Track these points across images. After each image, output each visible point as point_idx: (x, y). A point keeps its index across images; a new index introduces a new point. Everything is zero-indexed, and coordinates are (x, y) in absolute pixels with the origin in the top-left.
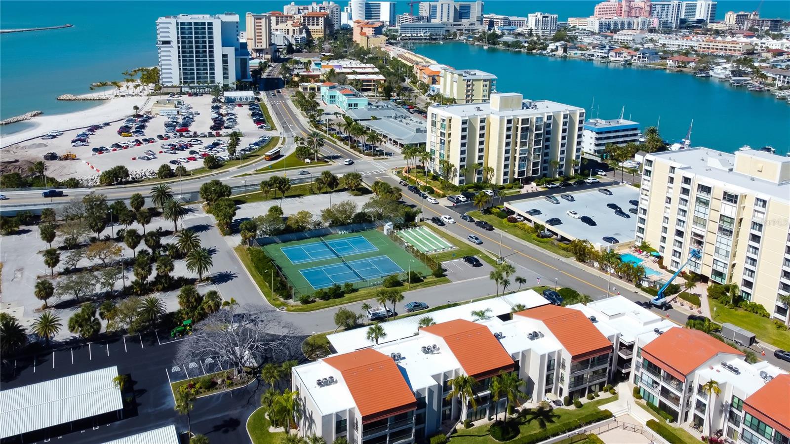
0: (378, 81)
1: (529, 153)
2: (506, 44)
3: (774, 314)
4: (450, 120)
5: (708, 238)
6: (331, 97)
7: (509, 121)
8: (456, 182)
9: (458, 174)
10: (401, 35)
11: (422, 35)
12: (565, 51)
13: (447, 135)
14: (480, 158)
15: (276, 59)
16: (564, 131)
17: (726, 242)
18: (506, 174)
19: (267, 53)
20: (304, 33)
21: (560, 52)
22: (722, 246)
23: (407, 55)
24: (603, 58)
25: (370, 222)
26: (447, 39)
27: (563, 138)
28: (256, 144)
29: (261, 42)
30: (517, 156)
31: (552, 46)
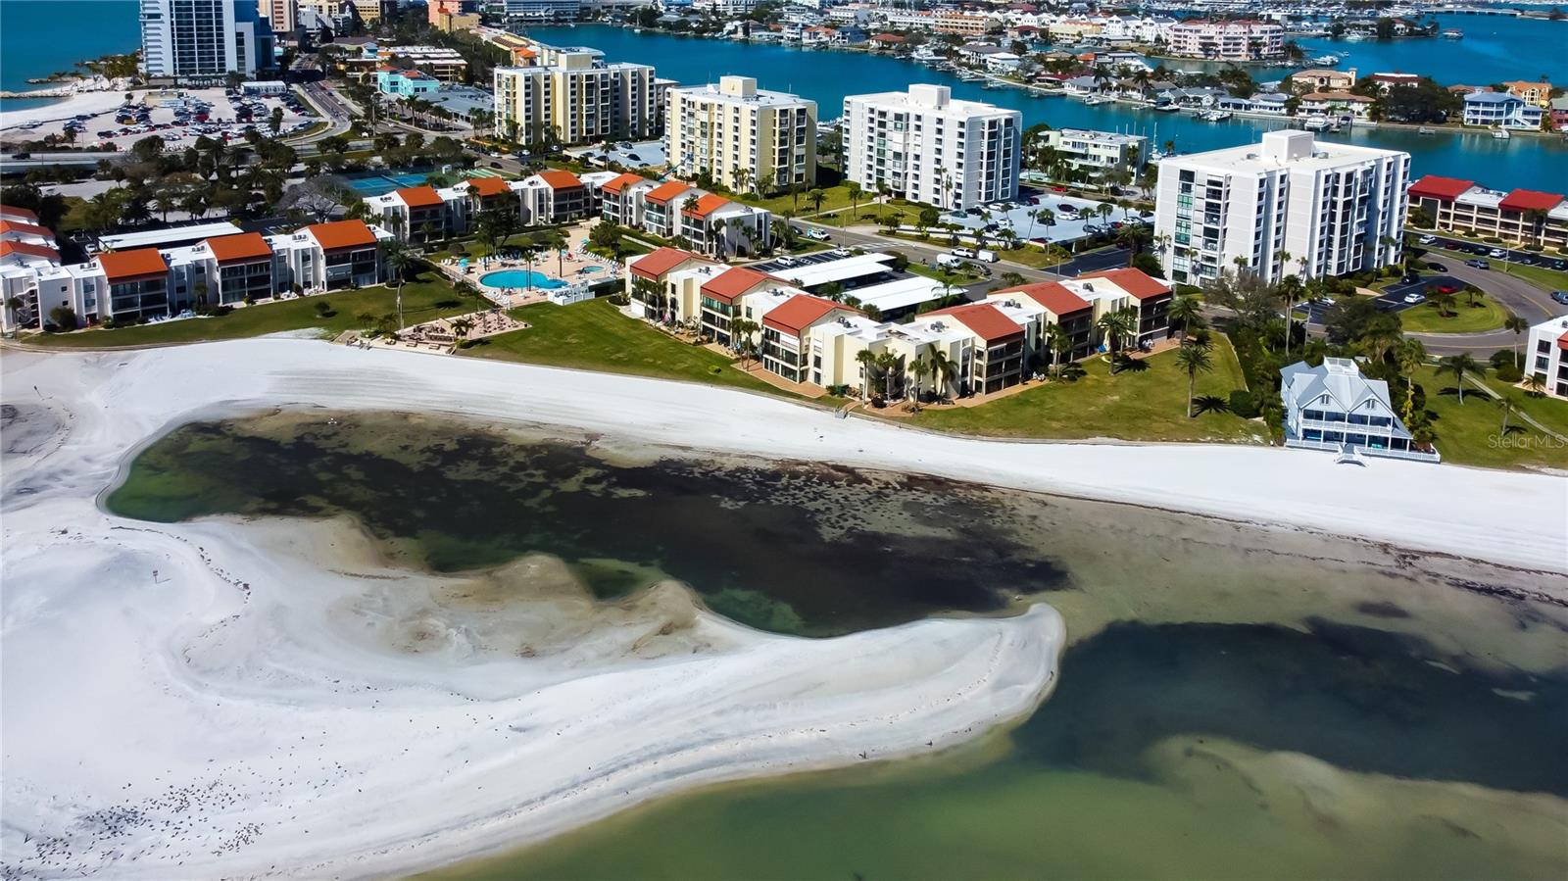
0: (457, 67)
1: (597, 110)
2: (667, 24)
4: (514, 79)
5: (697, 142)
6: (393, 83)
7: (573, 78)
8: (523, 141)
9: (524, 133)
10: (508, 14)
11: (543, 14)
12: (746, 32)
13: (511, 94)
14: (547, 116)
15: (305, 47)
16: (633, 89)
18: (573, 131)
19: (292, 39)
20: (347, 11)
21: (740, 35)
23: (506, 38)
24: (793, 40)
25: (430, 164)
26: (582, 20)
27: (633, 96)
28: (300, 126)
29: (282, 22)
30: (584, 113)
31: (729, 27)
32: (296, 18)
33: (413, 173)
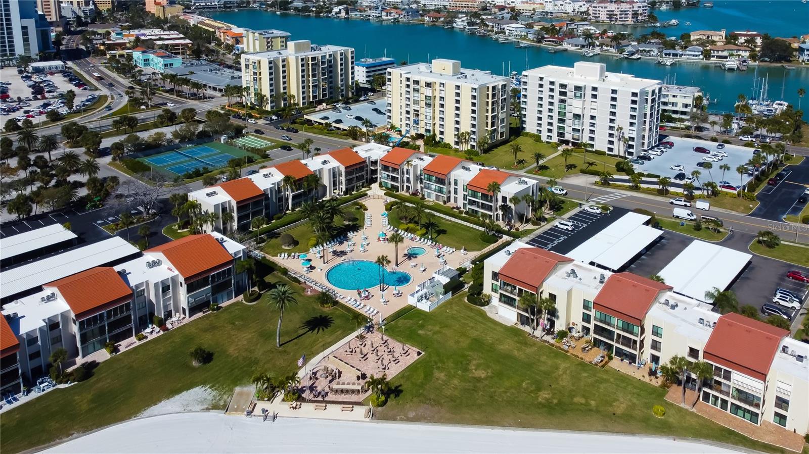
0: (186, 45)
1: (319, 82)
2: (296, 9)
3: (454, 146)
4: (259, 62)
5: (422, 111)
6: (145, 60)
7: (302, 60)
8: (268, 108)
9: (269, 102)
10: (195, 4)
11: (217, 3)
12: (347, 13)
14: (285, 88)
16: (341, 65)
17: (429, 110)
18: (304, 98)
20: (91, 4)
21: (343, 14)
22: (428, 114)
23: (207, 22)
24: (377, 17)
26: (241, 7)
28: (87, 101)
29: (50, 15)
30: (311, 84)
31: (336, 9)
32: (60, 12)
33: (198, 144)
